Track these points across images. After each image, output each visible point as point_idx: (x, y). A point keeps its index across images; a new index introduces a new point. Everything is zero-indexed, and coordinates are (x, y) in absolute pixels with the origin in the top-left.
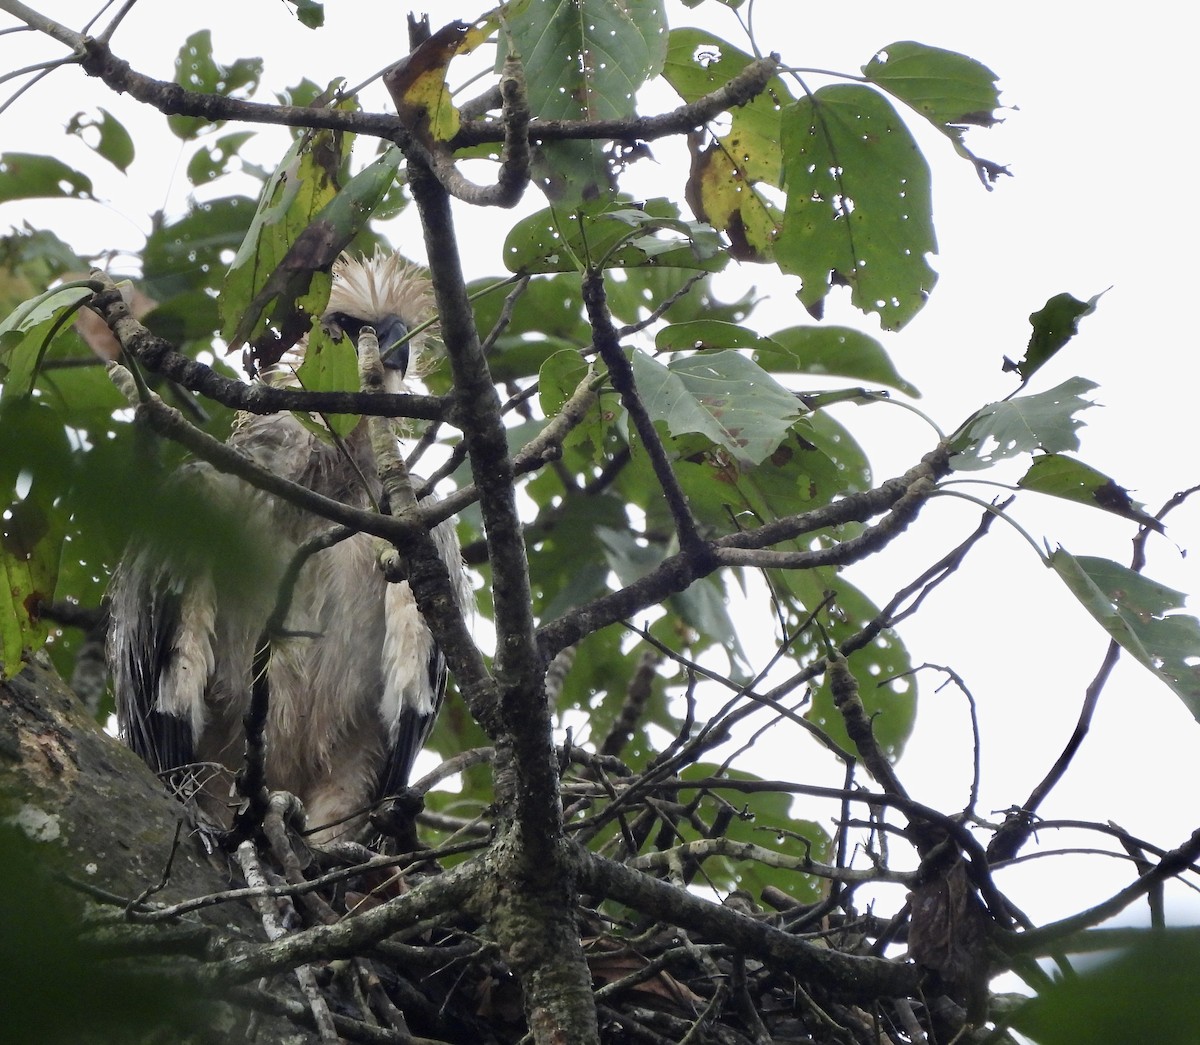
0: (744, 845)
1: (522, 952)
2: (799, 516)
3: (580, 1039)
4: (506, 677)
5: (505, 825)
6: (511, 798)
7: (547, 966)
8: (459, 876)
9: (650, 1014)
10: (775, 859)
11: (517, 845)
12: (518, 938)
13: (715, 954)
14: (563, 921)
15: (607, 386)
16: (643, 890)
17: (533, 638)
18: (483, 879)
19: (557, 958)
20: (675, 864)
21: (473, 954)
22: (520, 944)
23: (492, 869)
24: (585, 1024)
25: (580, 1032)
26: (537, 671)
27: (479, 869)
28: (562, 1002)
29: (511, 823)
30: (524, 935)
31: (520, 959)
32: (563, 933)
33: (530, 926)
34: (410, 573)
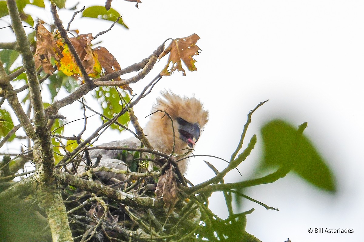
0: (109, 168)
1: (45, 203)
2: (118, 71)
3: (64, 227)
4: (36, 123)
5: (38, 166)
6: (39, 158)
7: (53, 206)
8: (25, 182)
9: (80, 217)
10: (119, 171)
11: (43, 172)
12: (44, 199)
13: (103, 199)
14: (57, 193)
15: (59, 36)
16: (79, 182)
17: (43, 112)
18: (32, 182)
19: (56, 204)
20: (89, 175)
21: (32, 203)
22: (45, 201)
23: (35, 179)
24: (65, 223)
25: (64, 225)
26: (45, 121)
27: (31, 179)
28: (58, 217)
29: (40, 165)
30: (46, 198)
31: (45, 205)
32: (57, 197)
33: (47, 195)
34: (6, 95)
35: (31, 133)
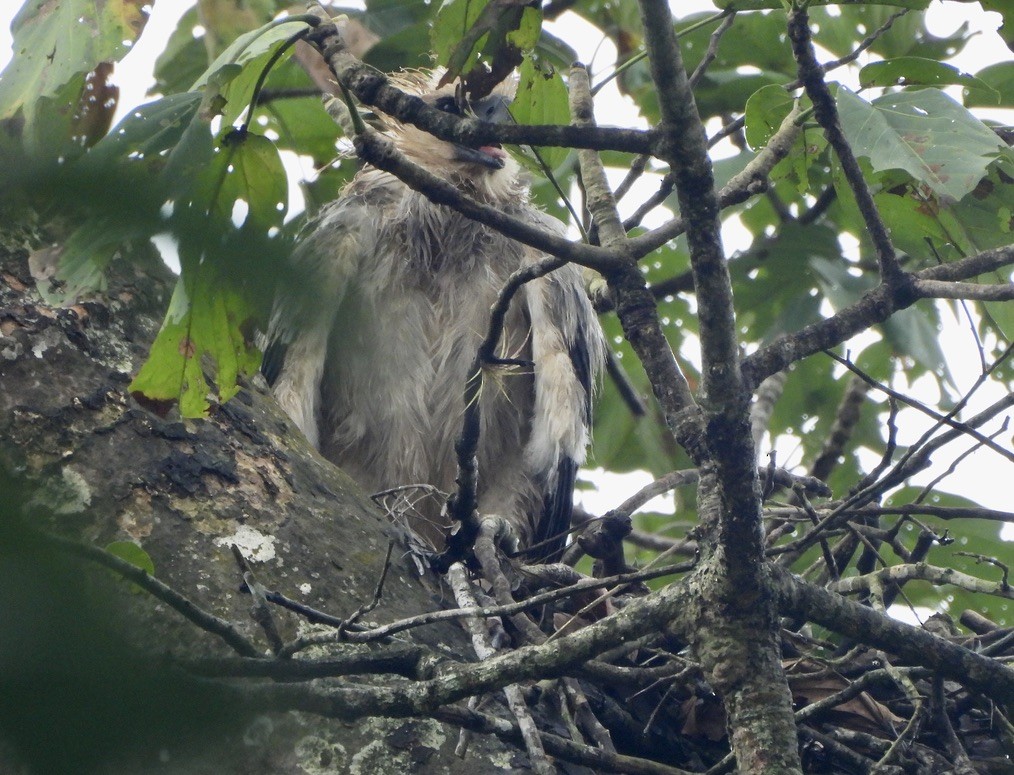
0: (943, 570)
1: (724, 673)
2: (998, 250)
3: (781, 758)
4: (711, 405)
5: (709, 549)
6: (715, 522)
7: (749, 687)
8: (664, 599)
9: (851, 734)
10: (974, 584)
11: (721, 569)
12: (720, 659)
13: (913, 677)
14: (765, 643)
15: (812, 121)
16: (843, 613)
17: (737, 367)
18: (687, 601)
19: (760, 680)
20: (875, 588)
21: (677, 675)
22: (723, 666)
23: (696, 592)
24: (787, 744)
25: (781, 751)
26: (741, 399)
27: (683, 592)
28: (764, 723)
29: (714, 547)
30: (726, 657)
31: (722, 680)
32: (766, 654)
33: (734, 647)
34: (619, 303)
35: (695, 436)
